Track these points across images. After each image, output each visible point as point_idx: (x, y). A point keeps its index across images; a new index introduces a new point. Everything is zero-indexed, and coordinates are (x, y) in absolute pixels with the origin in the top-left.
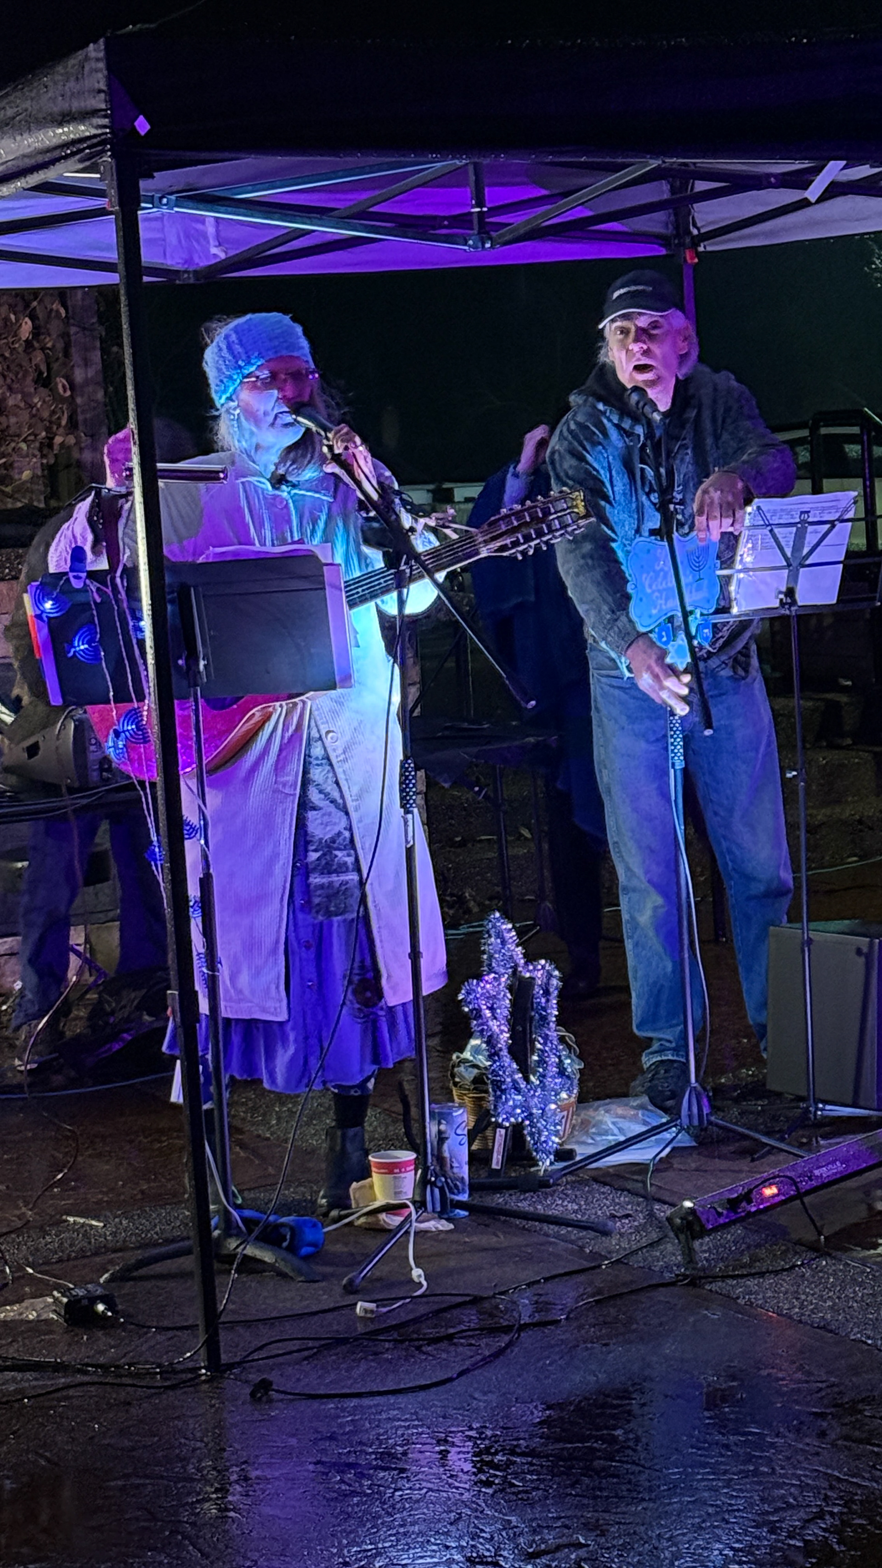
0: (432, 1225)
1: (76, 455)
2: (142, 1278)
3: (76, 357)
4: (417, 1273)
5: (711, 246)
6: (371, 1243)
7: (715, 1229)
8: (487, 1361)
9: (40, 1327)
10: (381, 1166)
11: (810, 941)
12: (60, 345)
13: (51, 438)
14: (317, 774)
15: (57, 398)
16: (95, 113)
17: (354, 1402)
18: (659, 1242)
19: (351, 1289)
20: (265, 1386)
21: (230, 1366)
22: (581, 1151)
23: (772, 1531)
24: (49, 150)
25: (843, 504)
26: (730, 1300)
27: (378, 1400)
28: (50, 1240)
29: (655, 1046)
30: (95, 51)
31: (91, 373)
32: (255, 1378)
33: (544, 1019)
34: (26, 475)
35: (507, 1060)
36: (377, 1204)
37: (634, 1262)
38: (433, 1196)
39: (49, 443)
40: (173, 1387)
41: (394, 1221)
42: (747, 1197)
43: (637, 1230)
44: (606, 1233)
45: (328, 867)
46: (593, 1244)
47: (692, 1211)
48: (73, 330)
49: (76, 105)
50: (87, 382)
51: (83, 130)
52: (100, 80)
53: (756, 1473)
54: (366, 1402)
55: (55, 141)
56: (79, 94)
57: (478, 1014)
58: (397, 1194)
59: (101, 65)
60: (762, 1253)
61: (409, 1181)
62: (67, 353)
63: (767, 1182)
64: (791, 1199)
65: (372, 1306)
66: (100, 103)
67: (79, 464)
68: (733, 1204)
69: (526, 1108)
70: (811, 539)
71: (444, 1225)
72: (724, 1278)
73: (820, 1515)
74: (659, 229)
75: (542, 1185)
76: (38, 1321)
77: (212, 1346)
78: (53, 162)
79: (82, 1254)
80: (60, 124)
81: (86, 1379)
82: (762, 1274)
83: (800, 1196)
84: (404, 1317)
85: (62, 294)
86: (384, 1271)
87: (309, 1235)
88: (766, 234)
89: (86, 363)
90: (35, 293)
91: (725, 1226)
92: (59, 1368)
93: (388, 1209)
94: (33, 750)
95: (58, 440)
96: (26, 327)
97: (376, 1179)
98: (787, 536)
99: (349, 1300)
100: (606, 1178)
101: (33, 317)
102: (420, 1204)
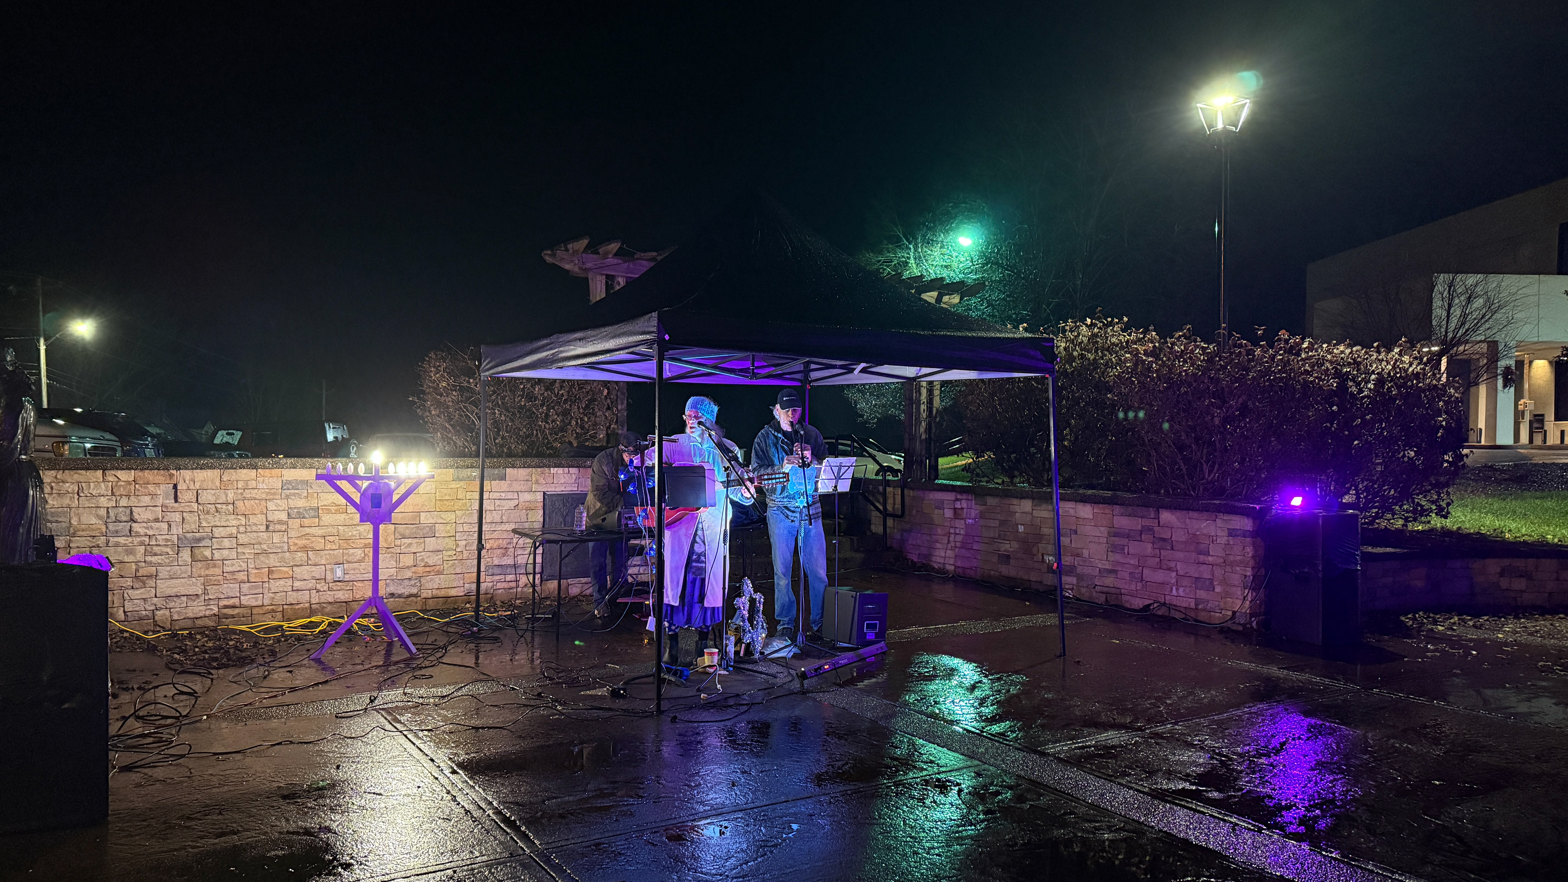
0: (722, 672)
1: (616, 431)
2: (633, 684)
3: (619, 402)
4: (719, 686)
5: (815, 384)
6: (704, 677)
7: (810, 677)
8: (742, 713)
9: (602, 697)
10: (708, 653)
11: (838, 592)
12: (615, 397)
13: (610, 425)
14: (699, 533)
15: (614, 414)
16: (653, 332)
17: (703, 724)
18: (792, 681)
19: (699, 690)
20: (675, 717)
21: (663, 711)
22: (766, 653)
23: (833, 767)
24: (636, 342)
25: (852, 461)
26: (814, 699)
27: (710, 724)
28: (603, 671)
29: (781, 623)
30: (655, 314)
31: (623, 407)
32: (672, 715)
33: (759, 611)
34: (601, 436)
35: (747, 623)
36: (706, 665)
37: (786, 686)
38: (724, 663)
39: (609, 427)
40: (646, 717)
41: (711, 670)
42: (820, 668)
43: (785, 677)
44: (776, 677)
45: (698, 561)
46: (771, 680)
47: (804, 671)
48: (619, 393)
49: (647, 330)
50: (622, 410)
51: (648, 337)
52: (655, 323)
53: (826, 750)
54: (707, 724)
55: (639, 339)
56: (648, 327)
57: (740, 608)
58: (712, 662)
59: (656, 319)
60: (823, 686)
61: (716, 658)
62: (617, 400)
63: (826, 664)
64: (833, 669)
65: (706, 695)
66: (655, 329)
67: (617, 434)
68: (816, 670)
69: (752, 638)
70: (843, 471)
71: (725, 673)
72: (812, 692)
73: (847, 763)
74: (800, 378)
75: (755, 662)
76: (601, 695)
77: (658, 705)
78: (639, 345)
79: (614, 676)
80: (641, 335)
81: (618, 713)
82: (824, 692)
83: (835, 669)
84: (715, 699)
85: (617, 383)
86: (708, 685)
87: (685, 673)
88: (832, 382)
89: (622, 404)
90: (609, 382)
91: (813, 677)
92: (610, 709)
93: (709, 666)
94: (604, 520)
95: (612, 426)
96: (606, 391)
97: (706, 657)
98: (836, 470)
99: (699, 693)
100: (773, 660)
101: (608, 389)
102: (720, 665)
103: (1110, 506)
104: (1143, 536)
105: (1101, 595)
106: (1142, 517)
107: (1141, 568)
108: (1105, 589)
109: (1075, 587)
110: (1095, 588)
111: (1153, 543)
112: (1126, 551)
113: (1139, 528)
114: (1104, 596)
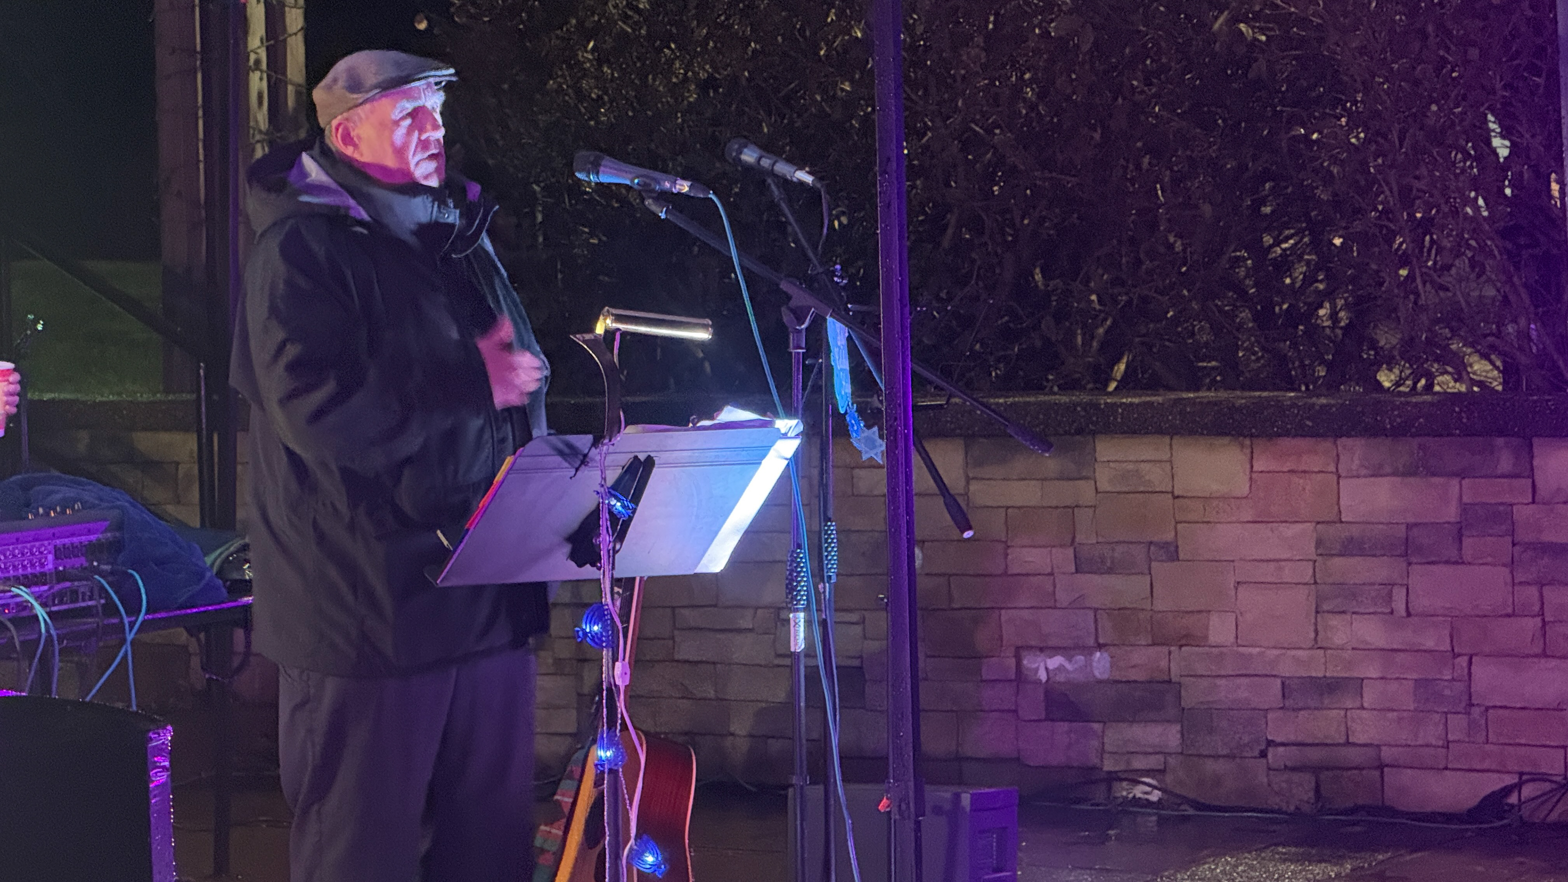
103: (1326, 444)
104: (1467, 542)
105: (1296, 777)
106: (1461, 475)
107: (1463, 661)
108: (1314, 755)
109: (1171, 761)
110: (1263, 754)
111: (1512, 564)
112: (1400, 606)
113: (1451, 513)
114: (1307, 780)
